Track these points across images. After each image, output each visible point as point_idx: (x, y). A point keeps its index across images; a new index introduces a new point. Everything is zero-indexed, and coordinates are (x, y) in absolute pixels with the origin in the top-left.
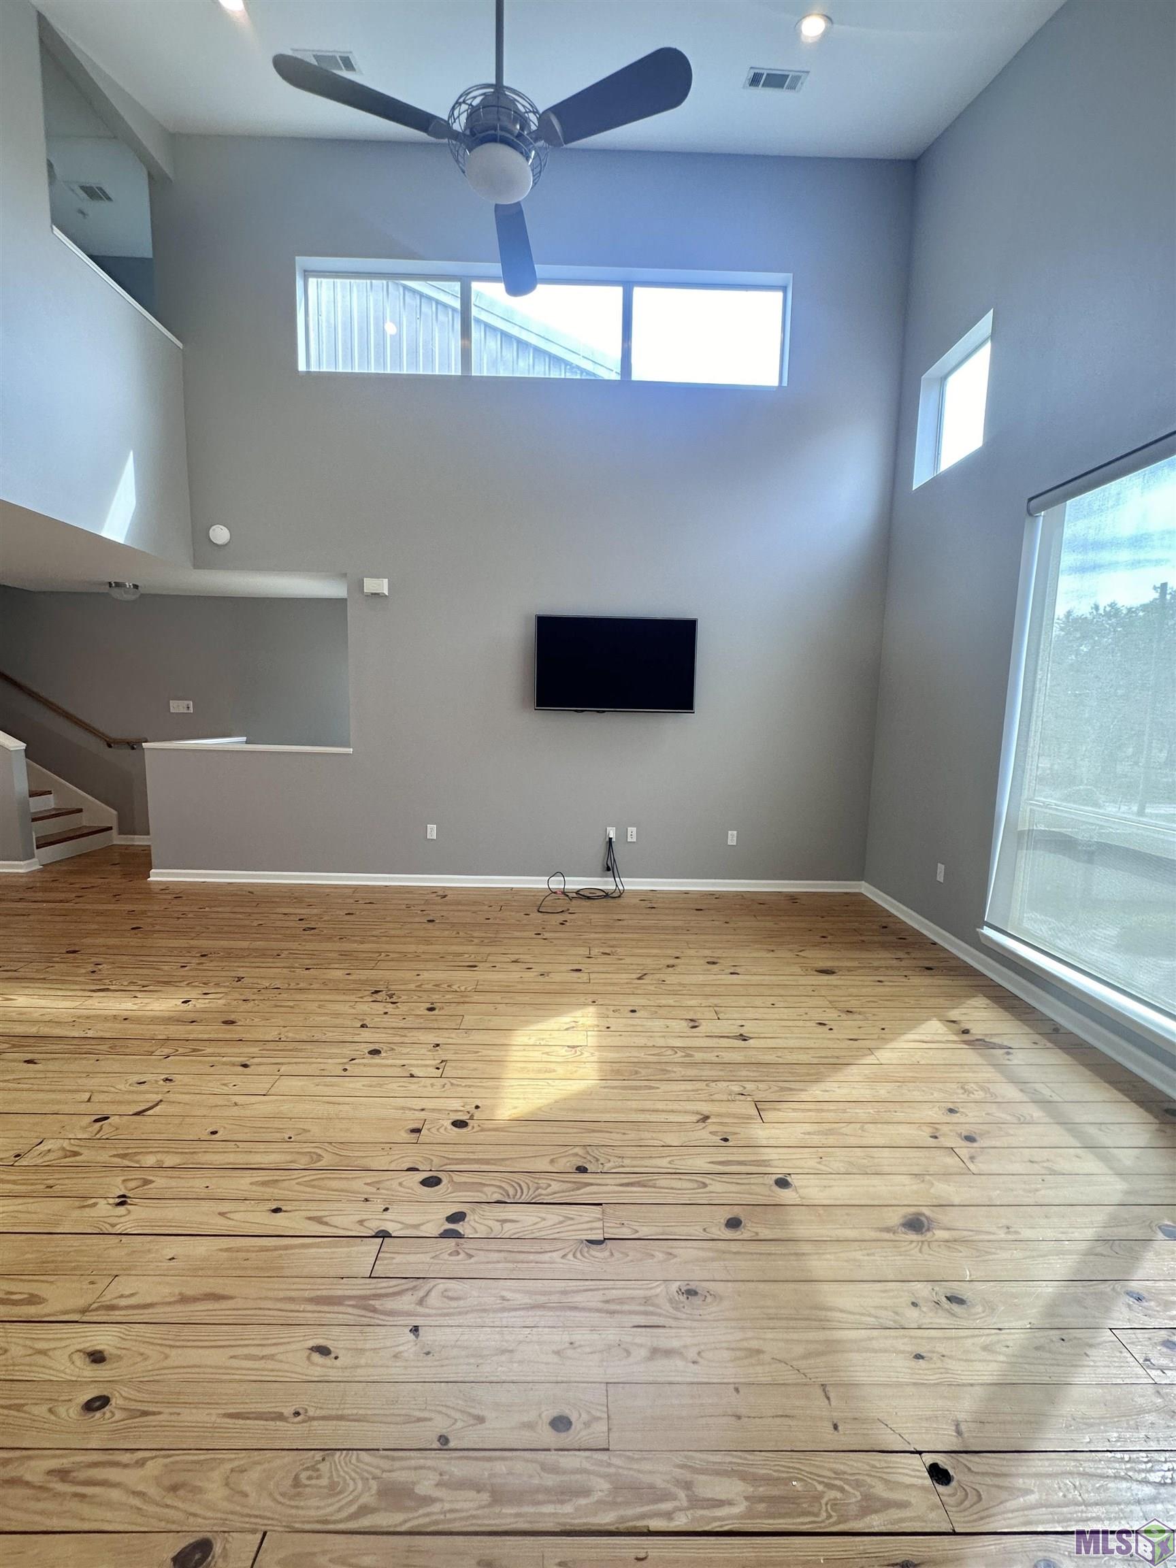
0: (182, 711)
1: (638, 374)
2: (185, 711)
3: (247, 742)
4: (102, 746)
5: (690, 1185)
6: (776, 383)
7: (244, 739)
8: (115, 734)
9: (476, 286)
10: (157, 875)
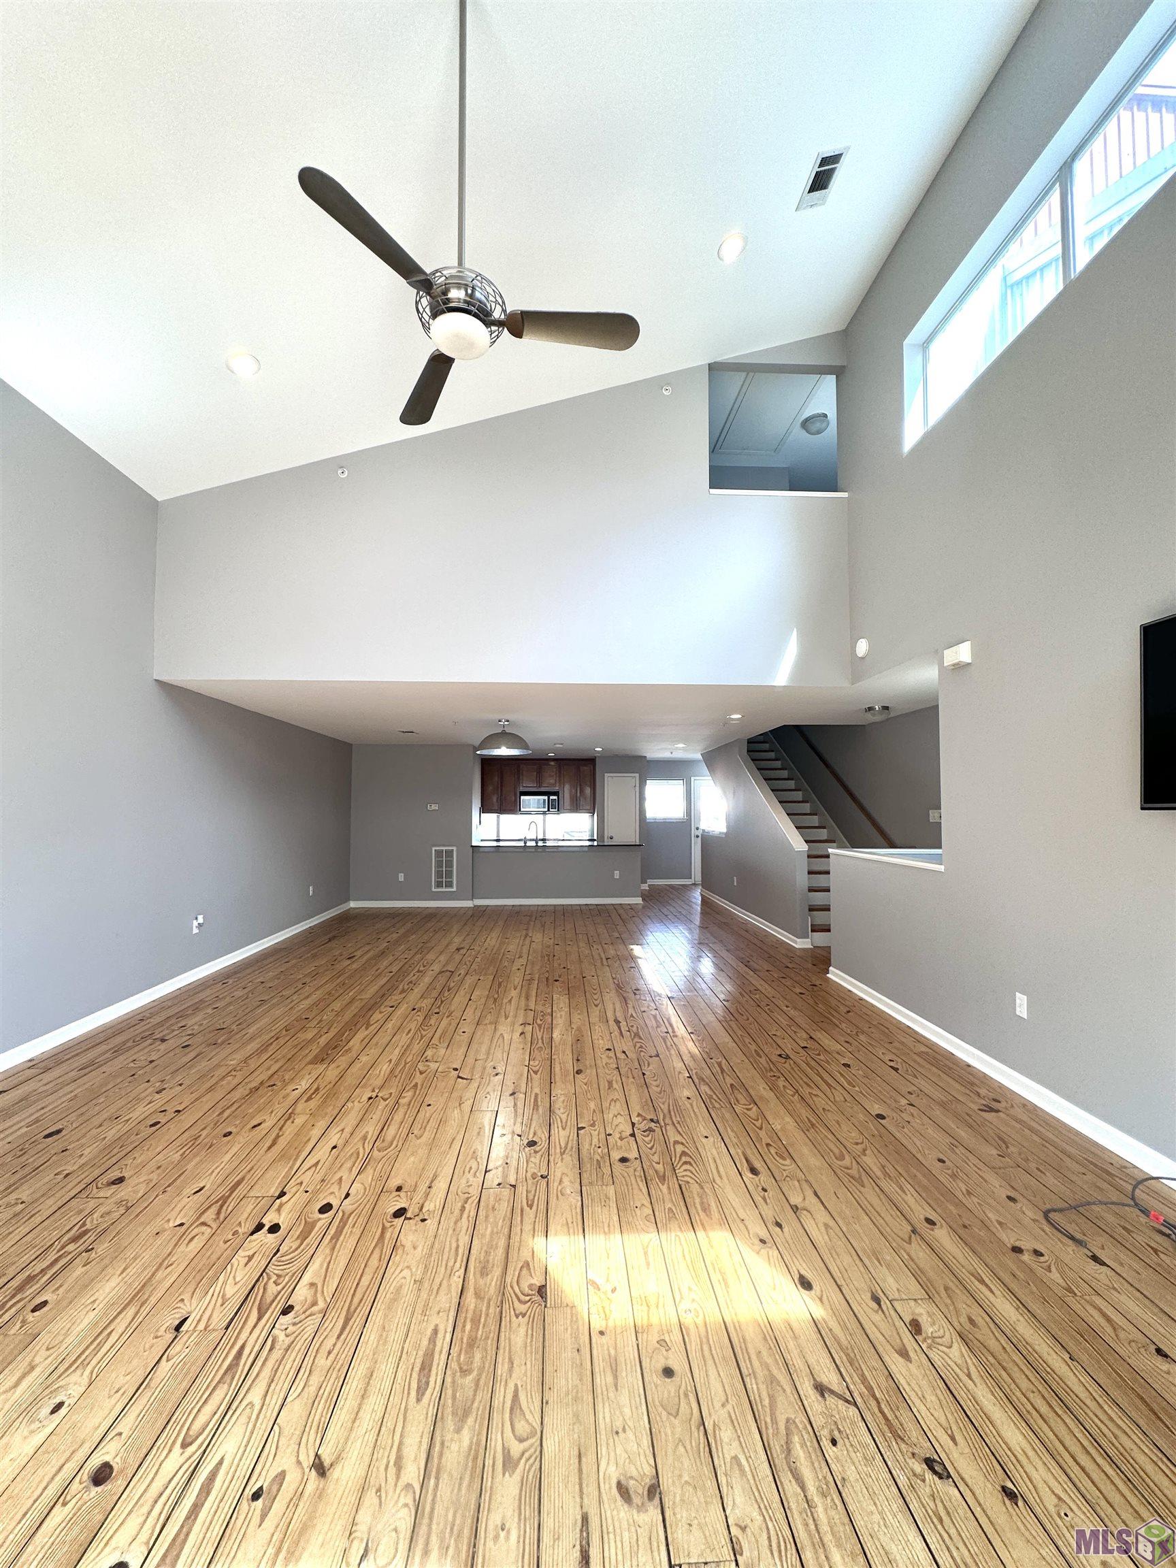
5: (197, 1426)
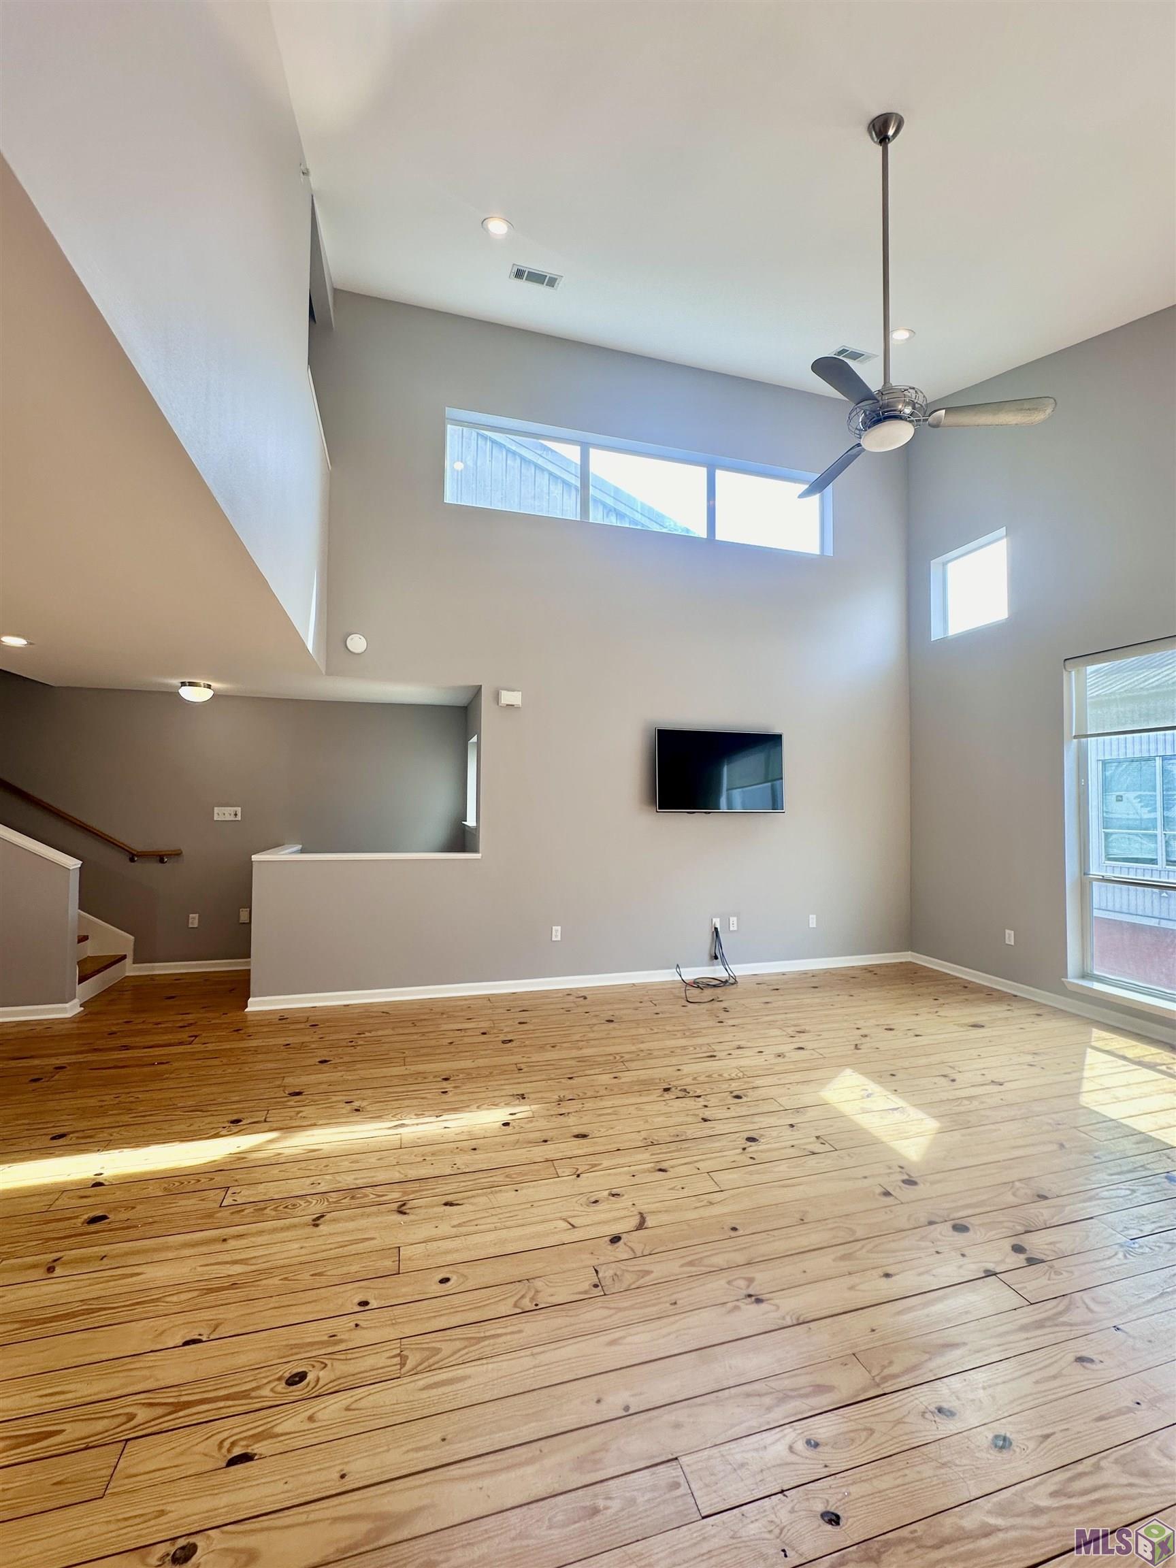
0: (228, 818)
1: (719, 536)
2: (232, 818)
3: (302, 851)
4: (123, 859)
6: (817, 551)
7: (299, 847)
8: (138, 846)
9: (593, 452)
10: (259, 1004)
